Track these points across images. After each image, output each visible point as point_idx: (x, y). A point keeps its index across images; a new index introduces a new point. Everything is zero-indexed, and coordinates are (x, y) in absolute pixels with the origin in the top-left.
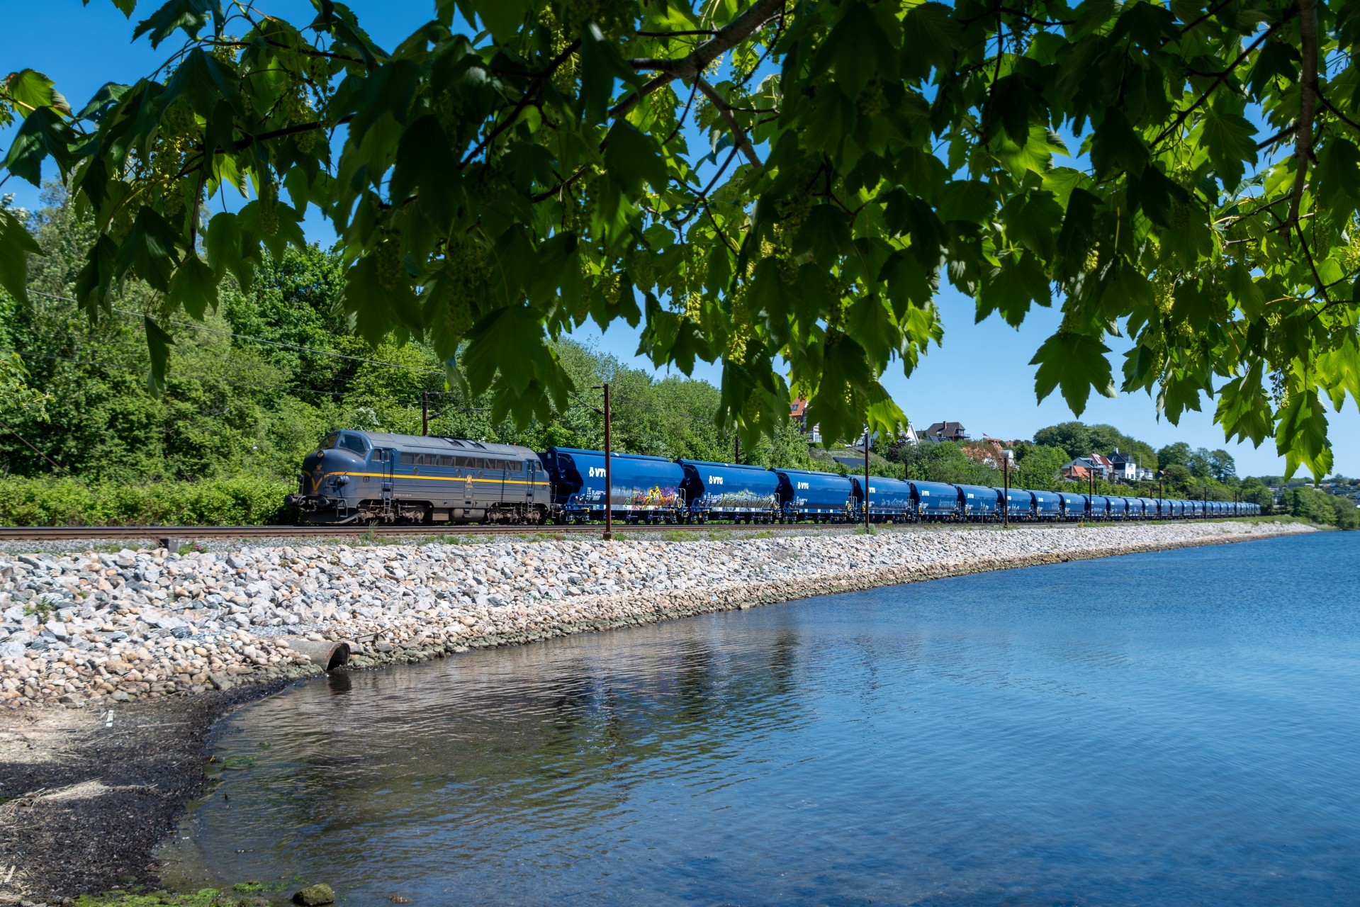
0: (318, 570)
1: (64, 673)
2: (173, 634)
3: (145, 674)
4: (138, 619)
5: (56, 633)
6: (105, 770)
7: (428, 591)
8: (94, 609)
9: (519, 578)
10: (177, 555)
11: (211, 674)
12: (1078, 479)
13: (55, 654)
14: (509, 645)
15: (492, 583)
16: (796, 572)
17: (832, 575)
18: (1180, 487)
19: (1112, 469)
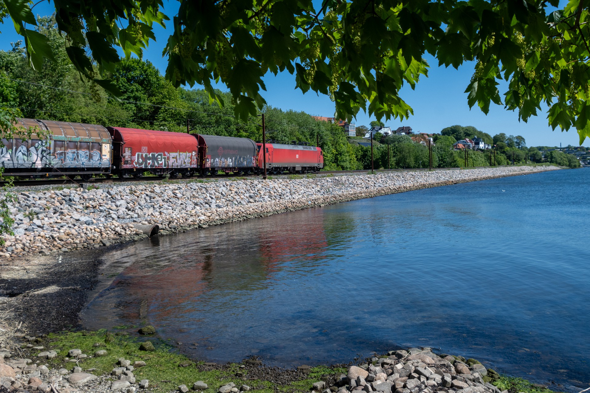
0: (145, 195)
1: (41, 241)
2: (86, 223)
3: (74, 240)
4: (71, 217)
5: (37, 224)
6: (58, 281)
7: (191, 203)
8: (52, 214)
9: (229, 196)
10: (87, 191)
11: (102, 240)
12: (460, 149)
13: (37, 233)
14: (224, 223)
15: (217, 198)
16: (343, 191)
17: (358, 192)
18: (502, 151)
19: (474, 145)
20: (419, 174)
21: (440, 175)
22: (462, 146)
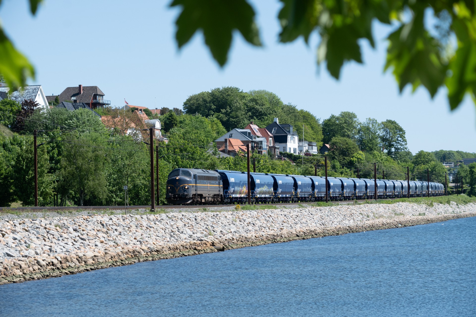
12: (233, 153)
18: (347, 162)
19: (272, 142)
20: (122, 223)
21: (180, 224)
22: (239, 146)
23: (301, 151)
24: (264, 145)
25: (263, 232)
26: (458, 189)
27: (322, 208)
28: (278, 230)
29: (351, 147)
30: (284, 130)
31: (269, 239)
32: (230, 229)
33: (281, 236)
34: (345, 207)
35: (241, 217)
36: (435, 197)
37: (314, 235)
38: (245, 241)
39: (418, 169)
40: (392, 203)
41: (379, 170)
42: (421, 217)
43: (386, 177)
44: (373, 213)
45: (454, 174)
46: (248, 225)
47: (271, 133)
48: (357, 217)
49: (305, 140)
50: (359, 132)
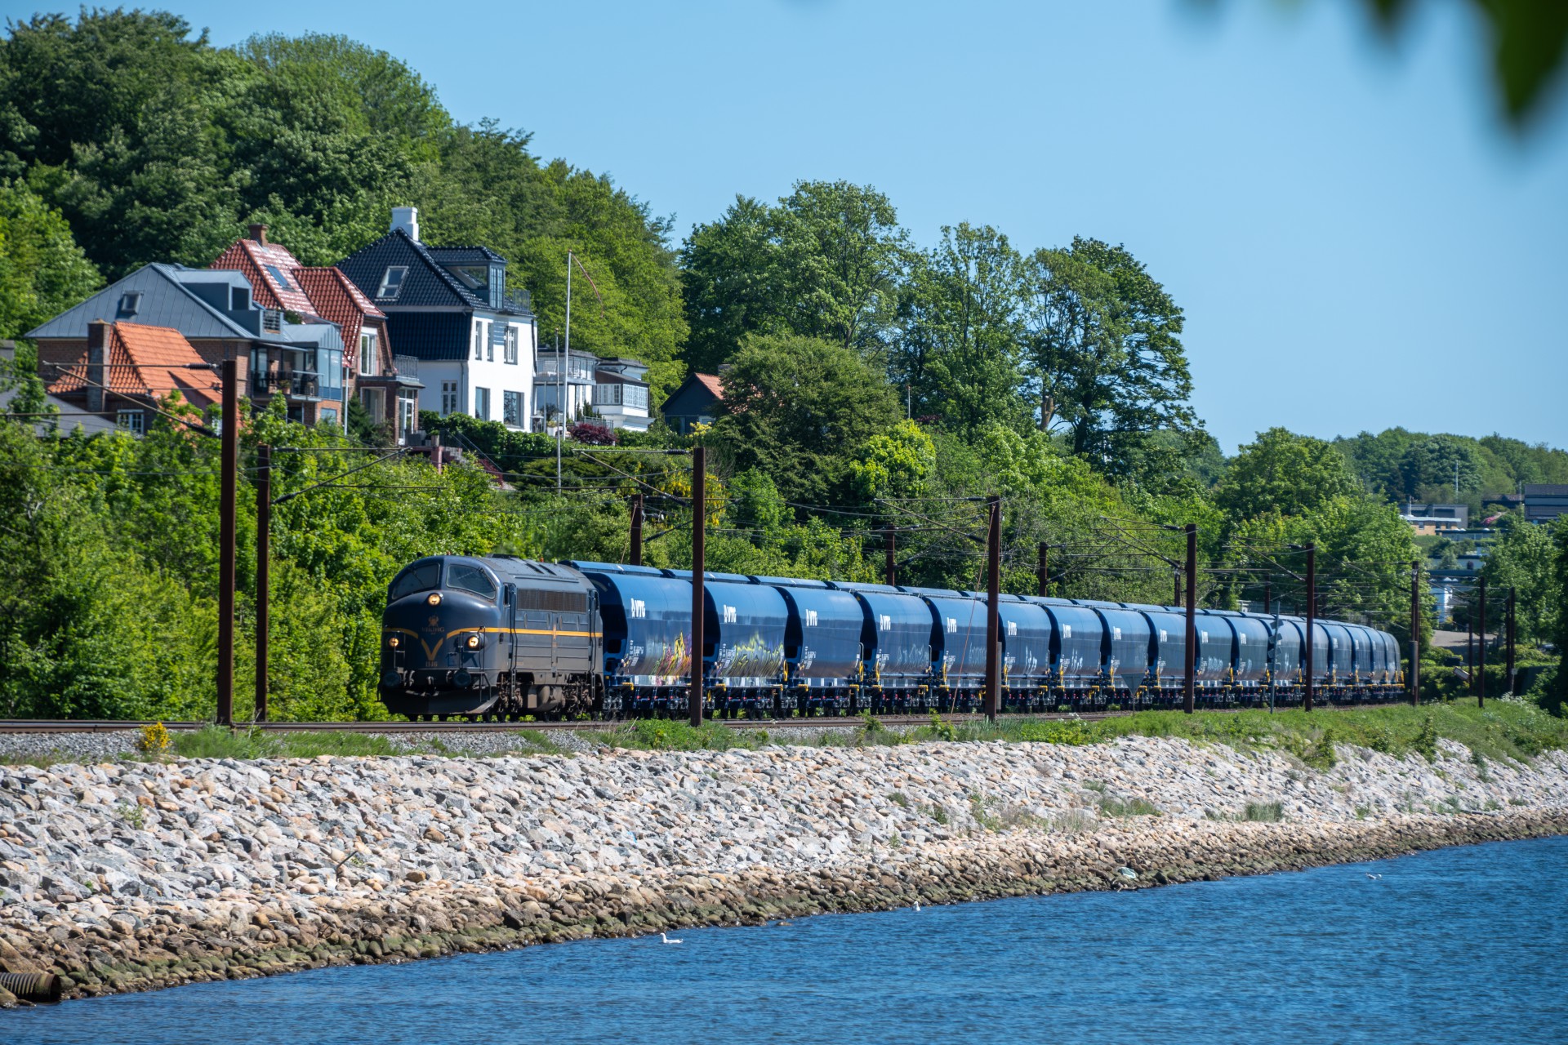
18: (824, 486)
19: (374, 349)
22: (177, 372)
23: (551, 411)
24: (331, 370)
25: (303, 891)
26: (1486, 667)
27: (663, 758)
28: (393, 886)
29: (857, 393)
30: (455, 284)
31: (335, 936)
32: (100, 871)
33: (413, 923)
34: (804, 756)
35: (172, 802)
36: (1345, 712)
37: (611, 920)
38: (188, 943)
39: (1248, 542)
40: (1087, 737)
41: (1019, 540)
42: (1259, 826)
43: (1060, 580)
44: (971, 798)
45: (1464, 576)
46: (211, 850)
47: (371, 295)
48: (876, 821)
49: (580, 344)
50: (904, 311)
